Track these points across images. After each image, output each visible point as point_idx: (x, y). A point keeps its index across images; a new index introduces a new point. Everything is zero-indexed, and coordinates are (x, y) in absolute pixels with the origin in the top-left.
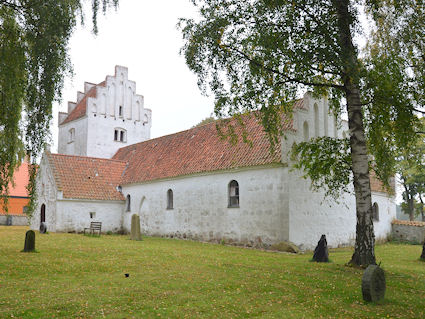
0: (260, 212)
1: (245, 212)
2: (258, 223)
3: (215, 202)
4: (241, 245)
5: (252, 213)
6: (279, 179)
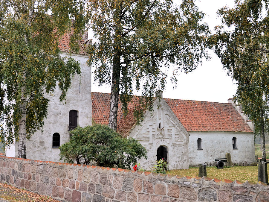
0: (246, 152)
1: (240, 151)
2: (245, 156)
3: (227, 147)
4: (240, 165)
5: (243, 152)
6: (251, 138)
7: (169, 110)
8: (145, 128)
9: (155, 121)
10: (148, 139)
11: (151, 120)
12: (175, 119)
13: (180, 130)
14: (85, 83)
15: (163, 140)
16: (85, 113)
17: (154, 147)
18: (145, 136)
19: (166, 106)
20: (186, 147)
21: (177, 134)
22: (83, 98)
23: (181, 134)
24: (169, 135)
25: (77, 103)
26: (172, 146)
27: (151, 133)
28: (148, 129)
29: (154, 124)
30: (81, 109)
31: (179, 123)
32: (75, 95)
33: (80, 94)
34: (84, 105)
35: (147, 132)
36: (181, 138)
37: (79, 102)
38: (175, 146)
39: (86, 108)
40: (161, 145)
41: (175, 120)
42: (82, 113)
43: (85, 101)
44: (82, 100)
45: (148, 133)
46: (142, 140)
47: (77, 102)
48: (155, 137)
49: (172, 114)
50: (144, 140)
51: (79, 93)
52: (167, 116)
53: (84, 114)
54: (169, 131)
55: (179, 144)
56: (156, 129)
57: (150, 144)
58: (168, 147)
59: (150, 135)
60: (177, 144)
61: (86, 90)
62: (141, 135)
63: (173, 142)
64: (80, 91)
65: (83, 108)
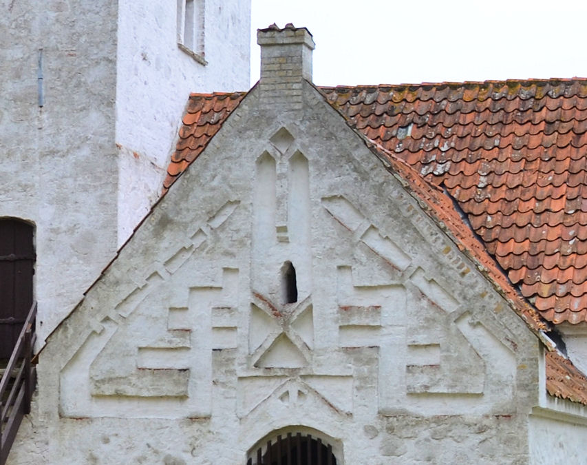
7: (350, 160)
8: (157, 309)
9: (232, 255)
10: (177, 383)
11: (203, 247)
12: (407, 224)
13: (449, 306)
14: (73, 44)
15: (293, 388)
16: (71, 230)
17: (222, 441)
18: (152, 361)
19: (330, 136)
20: (507, 441)
21: (422, 339)
22: (62, 138)
23: (463, 339)
24: (348, 350)
25: (24, 177)
26: (371, 431)
27: (205, 342)
28: (178, 315)
29: (231, 278)
30: (51, 210)
31: (444, 259)
32: (14, 128)
33: (45, 116)
34: (70, 181)
35: (169, 336)
36: (464, 370)
37: (37, 166)
38: (404, 433)
39: (82, 197)
40: (279, 425)
41: (403, 232)
42: (56, 231)
43: (71, 158)
44: (53, 153)
45: (178, 342)
46: (131, 391)
47: (26, 167)
48: (232, 372)
49: (379, 189)
50: (145, 393)
51: (34, 111)
52: (342, 211)
53: (65, 239)
54: (355, 321)
55: (438, 420)
56: (247, 309)
57: (193, 419)
58: (338, 441)
59: (199, 359)
60: (419, 421)
61: (78, 85)
62: (128, 355)
63: (393, 405)
64: (40, 97)
65: (61, 201)
